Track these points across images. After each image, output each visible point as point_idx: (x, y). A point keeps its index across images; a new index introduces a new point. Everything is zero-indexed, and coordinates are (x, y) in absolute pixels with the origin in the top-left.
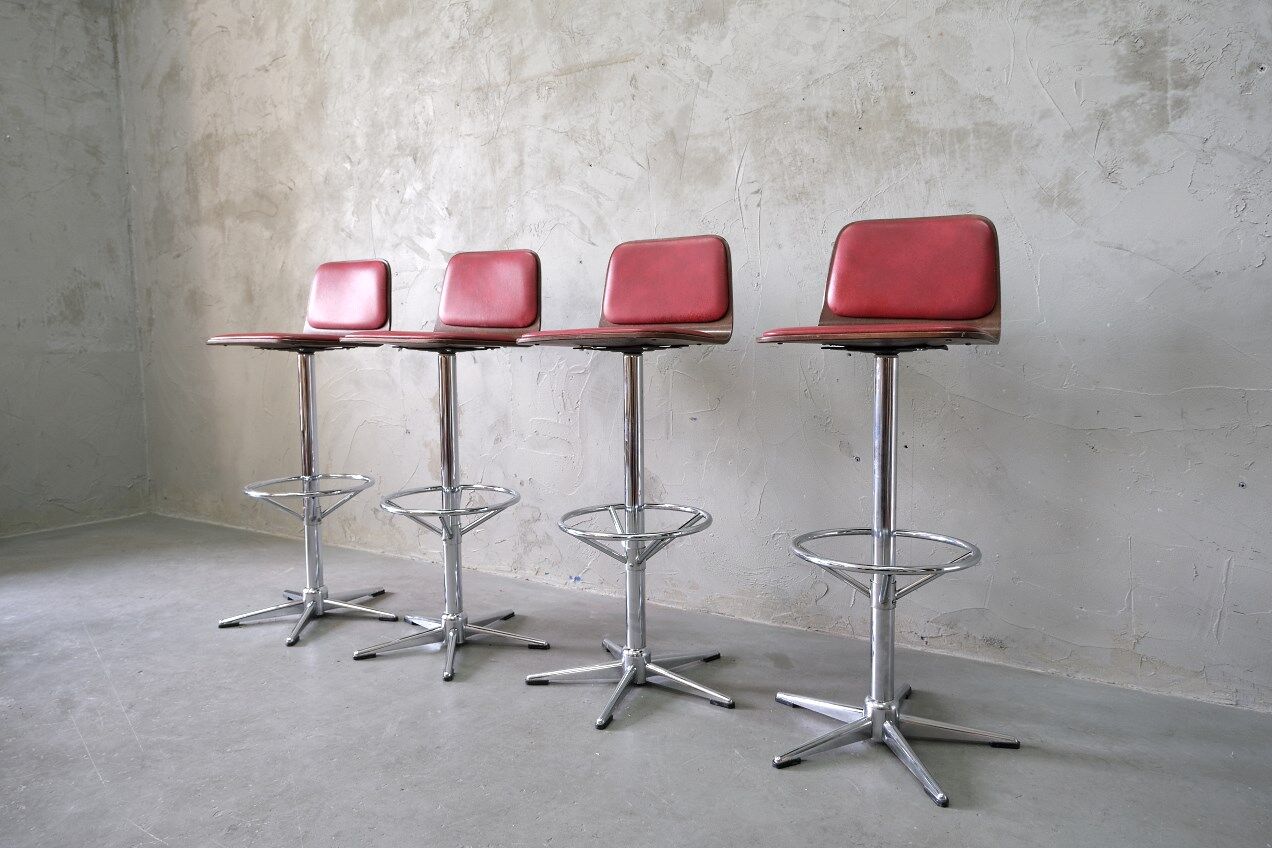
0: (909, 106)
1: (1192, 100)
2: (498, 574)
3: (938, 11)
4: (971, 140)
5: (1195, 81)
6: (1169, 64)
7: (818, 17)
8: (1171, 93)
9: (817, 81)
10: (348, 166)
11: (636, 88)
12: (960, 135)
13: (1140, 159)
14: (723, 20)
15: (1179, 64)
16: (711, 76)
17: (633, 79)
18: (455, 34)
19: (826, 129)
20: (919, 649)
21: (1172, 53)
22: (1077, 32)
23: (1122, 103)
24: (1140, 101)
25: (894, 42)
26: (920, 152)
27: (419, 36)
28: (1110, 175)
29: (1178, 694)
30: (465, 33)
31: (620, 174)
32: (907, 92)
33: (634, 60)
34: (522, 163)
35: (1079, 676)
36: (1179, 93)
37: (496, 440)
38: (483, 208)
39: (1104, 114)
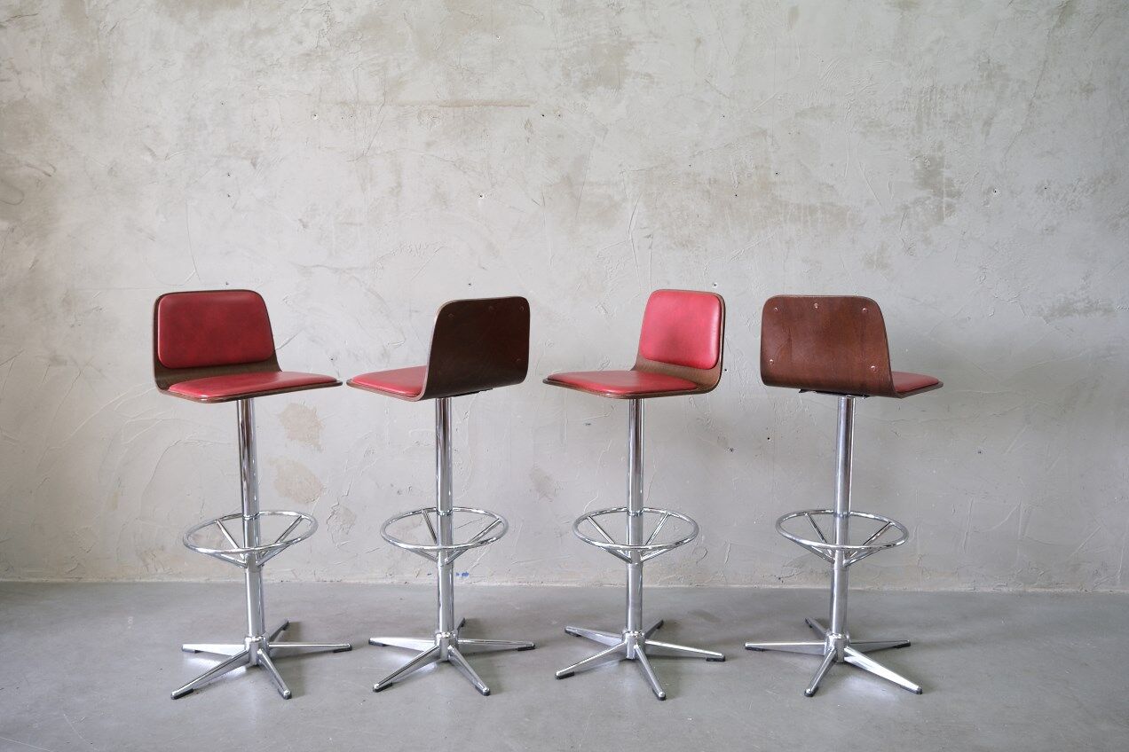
0: (775, 183)
1: (957, 206)
2: (370, 582)
3: (797, 115)
4: (819, 215)
5: (959, 194)
6: (944, 181)
7: (702, 101)
8: (946, 199)
9: (701, 153)
10: (148, 158)
11: (532, 133)
12: (812, 210)
13: (927, 241)
14: (619, 87)
15: (950, 181)
16: (606, 133)
17: (528, 124)
18: (310, 41)
19: (708, 191)
20: (778, 587)
21: (946, 173)
22: (890, 149)
23: (917, 202)
24: (927, 202)
25: (764, 133)
26: (782, 219)
27: (257, 32)
28: (909, 250)
29: (943, 589)
30: (324, 42)
31: (514, 208)
32: (773, 173)
33: (528, 106)
34: (399, 185)
35: (885, 588)
36: (949, 200)
37: (368, 452)
38: (351, 224)
39: (906, 208)
